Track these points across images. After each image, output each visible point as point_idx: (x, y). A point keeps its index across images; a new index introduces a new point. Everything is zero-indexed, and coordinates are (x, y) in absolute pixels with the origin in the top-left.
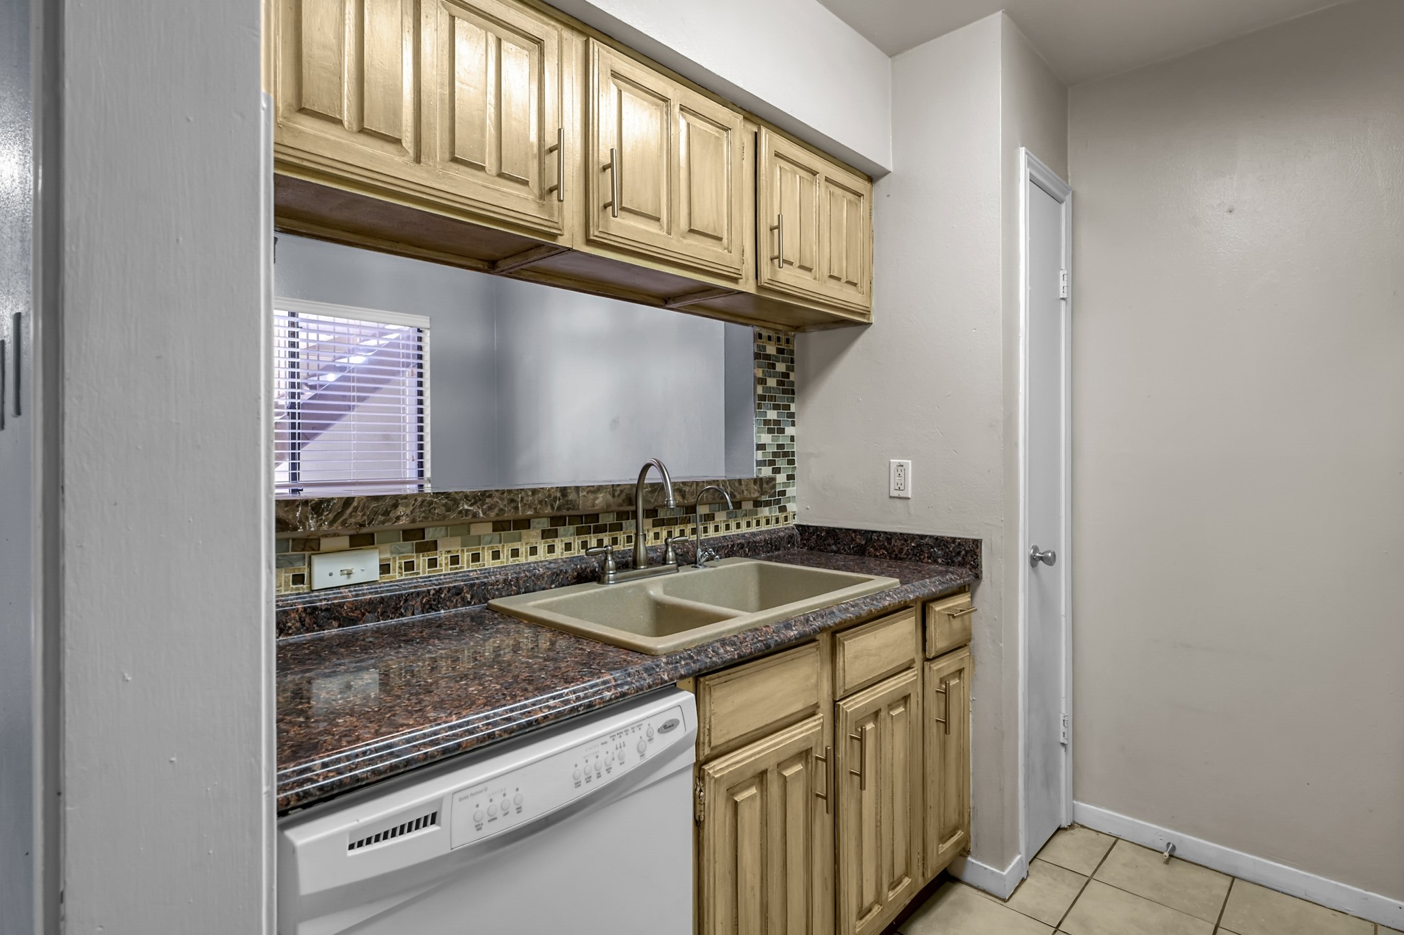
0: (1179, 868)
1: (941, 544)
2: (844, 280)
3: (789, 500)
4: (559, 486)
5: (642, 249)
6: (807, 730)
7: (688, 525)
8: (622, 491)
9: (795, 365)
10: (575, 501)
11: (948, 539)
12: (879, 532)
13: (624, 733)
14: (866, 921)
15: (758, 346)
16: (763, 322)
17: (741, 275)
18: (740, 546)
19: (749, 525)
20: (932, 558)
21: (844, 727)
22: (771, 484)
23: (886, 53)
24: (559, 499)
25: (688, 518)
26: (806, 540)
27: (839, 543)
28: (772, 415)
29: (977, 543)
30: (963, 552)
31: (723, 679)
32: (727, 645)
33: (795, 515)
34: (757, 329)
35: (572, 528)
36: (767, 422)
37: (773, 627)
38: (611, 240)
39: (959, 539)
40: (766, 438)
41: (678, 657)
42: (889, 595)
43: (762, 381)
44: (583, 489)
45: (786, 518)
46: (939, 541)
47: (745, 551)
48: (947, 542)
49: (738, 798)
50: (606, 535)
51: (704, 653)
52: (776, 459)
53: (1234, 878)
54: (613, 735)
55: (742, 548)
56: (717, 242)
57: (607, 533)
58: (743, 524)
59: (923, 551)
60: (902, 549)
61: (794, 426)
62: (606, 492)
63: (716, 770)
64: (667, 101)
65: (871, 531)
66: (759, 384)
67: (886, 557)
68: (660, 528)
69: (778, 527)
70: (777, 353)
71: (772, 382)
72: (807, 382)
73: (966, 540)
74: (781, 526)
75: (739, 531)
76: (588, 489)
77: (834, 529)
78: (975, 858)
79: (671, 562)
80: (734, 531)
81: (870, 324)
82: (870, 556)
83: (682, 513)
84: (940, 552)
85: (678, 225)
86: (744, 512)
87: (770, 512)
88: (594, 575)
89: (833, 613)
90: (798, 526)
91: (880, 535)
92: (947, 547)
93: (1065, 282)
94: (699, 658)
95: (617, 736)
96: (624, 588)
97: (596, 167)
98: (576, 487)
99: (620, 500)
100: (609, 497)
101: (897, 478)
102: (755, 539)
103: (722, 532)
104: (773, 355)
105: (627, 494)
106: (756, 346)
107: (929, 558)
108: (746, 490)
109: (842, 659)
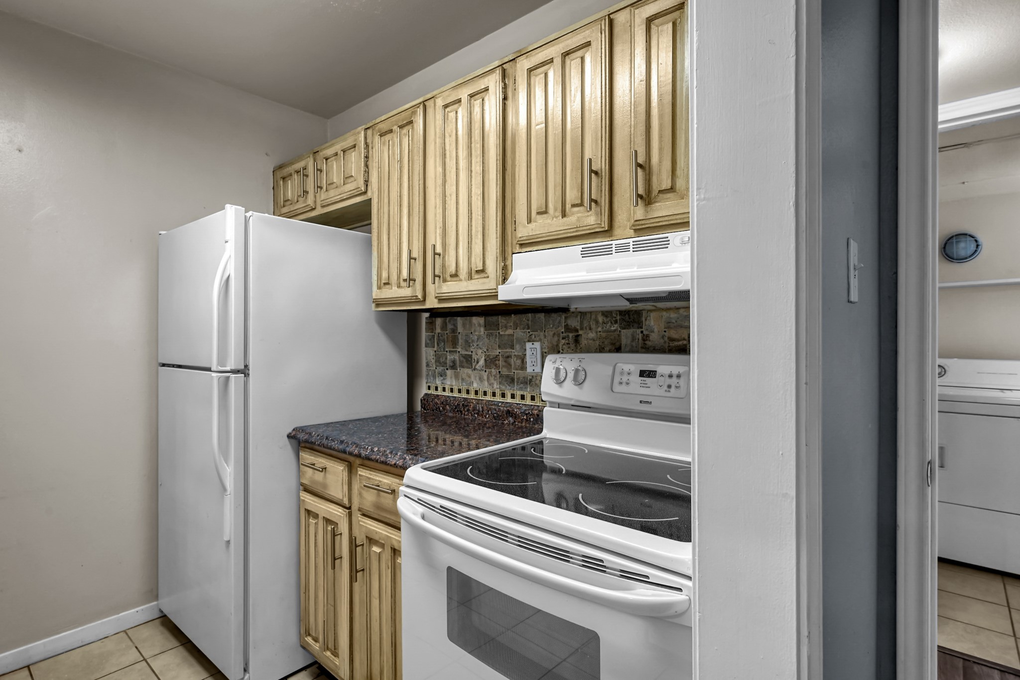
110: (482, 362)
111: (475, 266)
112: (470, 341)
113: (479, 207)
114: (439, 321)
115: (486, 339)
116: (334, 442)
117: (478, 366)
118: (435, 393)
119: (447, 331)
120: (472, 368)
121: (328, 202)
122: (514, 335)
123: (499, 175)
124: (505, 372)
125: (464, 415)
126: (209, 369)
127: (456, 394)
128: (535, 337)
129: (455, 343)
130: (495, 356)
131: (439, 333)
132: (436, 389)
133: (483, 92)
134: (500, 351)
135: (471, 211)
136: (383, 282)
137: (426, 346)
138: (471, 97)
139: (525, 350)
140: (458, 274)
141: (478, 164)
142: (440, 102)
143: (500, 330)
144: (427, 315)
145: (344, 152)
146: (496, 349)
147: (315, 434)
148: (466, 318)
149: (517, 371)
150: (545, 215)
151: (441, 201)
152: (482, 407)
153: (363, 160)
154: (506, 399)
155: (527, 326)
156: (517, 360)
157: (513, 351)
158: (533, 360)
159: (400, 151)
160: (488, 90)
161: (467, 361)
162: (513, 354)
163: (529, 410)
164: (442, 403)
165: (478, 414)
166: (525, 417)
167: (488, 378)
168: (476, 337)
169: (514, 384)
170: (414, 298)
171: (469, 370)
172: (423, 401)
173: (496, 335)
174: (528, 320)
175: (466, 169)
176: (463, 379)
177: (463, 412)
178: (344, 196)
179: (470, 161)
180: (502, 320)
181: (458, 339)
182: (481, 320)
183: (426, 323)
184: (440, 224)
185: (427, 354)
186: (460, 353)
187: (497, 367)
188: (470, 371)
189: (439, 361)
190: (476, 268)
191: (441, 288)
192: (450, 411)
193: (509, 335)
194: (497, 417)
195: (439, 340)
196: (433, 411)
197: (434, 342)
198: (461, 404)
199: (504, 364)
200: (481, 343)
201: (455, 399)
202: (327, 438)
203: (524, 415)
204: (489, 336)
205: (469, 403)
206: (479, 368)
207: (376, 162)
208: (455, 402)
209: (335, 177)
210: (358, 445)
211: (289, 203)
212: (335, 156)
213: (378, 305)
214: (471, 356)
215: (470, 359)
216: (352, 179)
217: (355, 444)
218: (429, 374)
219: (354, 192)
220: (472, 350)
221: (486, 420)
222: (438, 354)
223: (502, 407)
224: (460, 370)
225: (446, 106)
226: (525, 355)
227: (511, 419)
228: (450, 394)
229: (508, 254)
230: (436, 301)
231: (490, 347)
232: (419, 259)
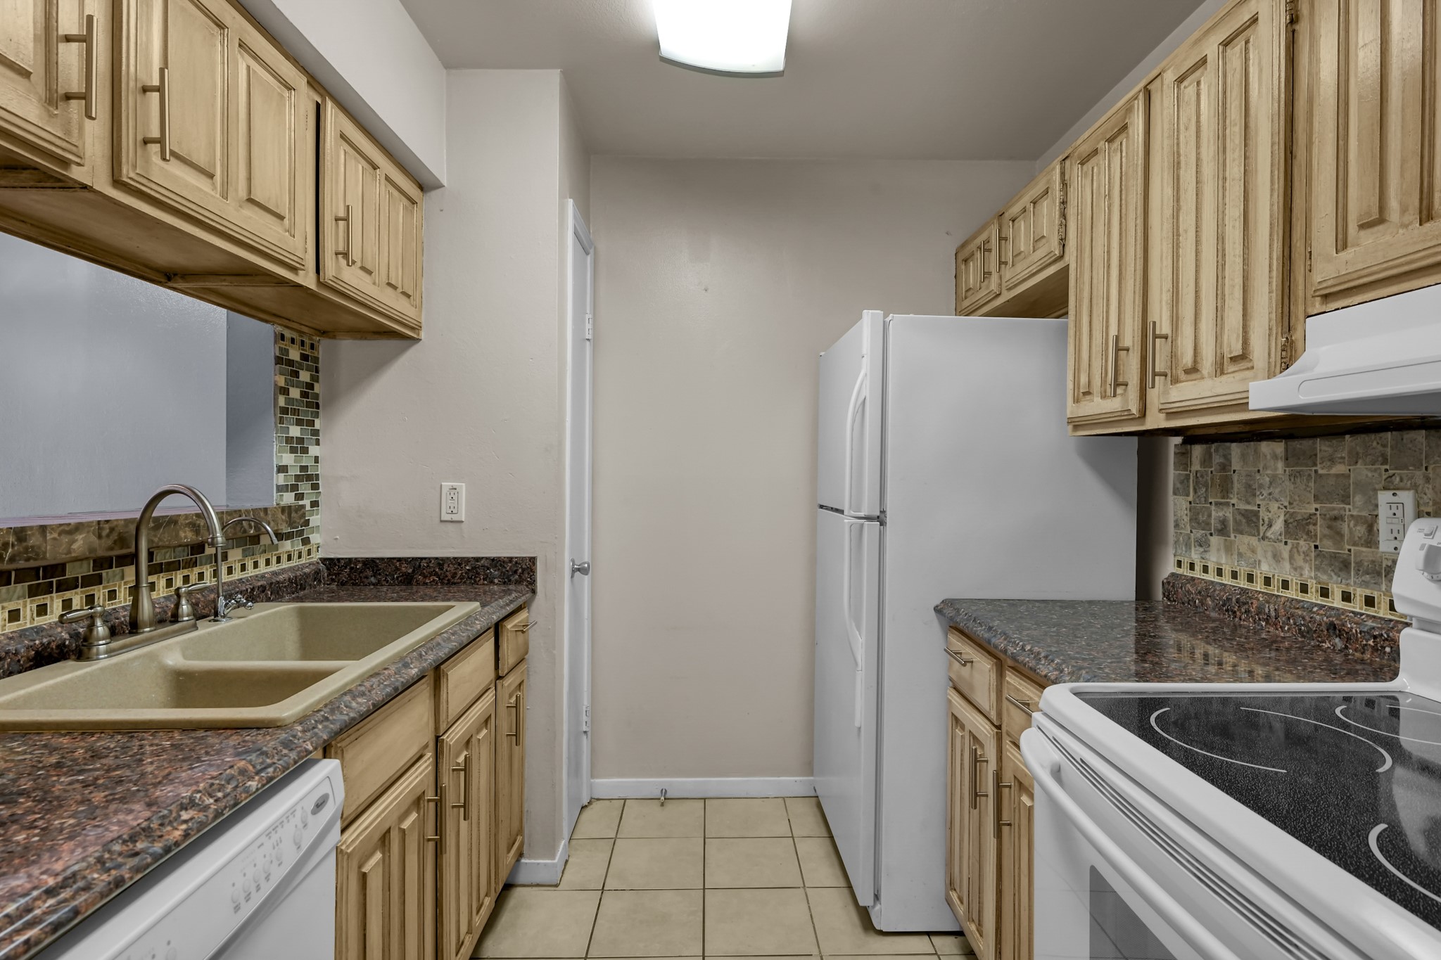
0: (670, 806)
1: (498, 565)
2: (400, 290)
3: (312, 530)
4: (13, 526)
5: (192, 210)
6: (421, 773)
7: (195, 569)
8: (112, 530)
9: (320, 374)
10: (39, 547)
11: (505, 559)
12: (429, 558)
13: (280, 826)
14: (462, 955)
15: (281, 349)
16: (287, 321)
17: (303, 265)
18: (260, 589)
19: (268, 562)
20: (488, 580)
21: (448, 762)
22: (300, 513)
23: (442, 63)
24: (13, 545)
25: (194, 560)
26: (336, 574)
27: (380, 574)
28: (295, 431)
29: (533, 560)
30: (520, 570)
31: (353, 737)
32: (358, 696)
33: (318, 547)
34: (279, 329)
35: (22, 588)
36: (289, 440)
37: (394, 669)
38: (151, 189)
39: (516, 558)
40: (288, 459)
41: (313, 722)
42: (477, 619)
43: (284, 391)
44: (53, 529)
45: (309, 551)
46: (496, 562)
47: (267, 595)
48: (504, 562)
49: (365, 870)
50: (76, 593)
51: (338, 711)
52: (299, 483)
53: (705, 799)
54: (268, 833)
55: (263, 591)
56: (278, 221)
57: (79, 590)
58: (262, 562)
59: (479, 574)
60: (456, 573)
61: (319, 445)
62: (88, 532)
63: (348, 843)
64: (223, 29)
65: (419, 558)
66: (280, 394)
67: (437, 583)
68: (156, 576)
69: (301, 563)
70: (301, 359)
71: (295, 393)
72: (334, 397)
73: (523, 559)
74: (304, 562)
75: (257, 572)
76: (62, 528)
77: (373, 560)
78: (529, 858)
79: (186, 618)
80: (251, 572)
81: (419, 340)
82: (418, 584)
83: (186, 554)
84: (496, 573)
85: (236, 190)
86: (263, 548)
87: (292, 547)
88: (62, 650)
89: (439, 644)
90: (324, 560)
91: (431, 562)
92: (504, 567)
93: (590, 325)
94: (334, 717)
95: (273, 832)
96: (129, 660)
97: (132, 84)
98: (41, 526)
99: (110, 542)
100: (94, 539)
101: (450, 501)
102: (278, 580)
103: (236, 575)
104: (297, 362)
105: (120, 533)
106: (277, 349)
107: (484, 579)
108: (273, 521)
109: (445, 690)
110: (1279, 526)
111: (1228, 349)
112: (1256, 486)
113: (1237, 242)
114: (1197, 450)
115: (1287, 483)
116: (982, 627)
117: (1270, 532)
118: (1189, 574)
119: (1212, 467)
120: (1259, 535)
121: (1013, 282)
122: (1349, 476)
123: (1276, 172)
124: (1328, 547)
125: (1240, 619)
126: (842, 512)
127: (1227, 580)
128: (1401, 480)
129: (1225, 488)
130: (1306, 516)
131: (1197, 472)
132: (1192, 566)
133: (1249, 26)
134: (1318, 506)
135: (1224, 250)
136: (1082, 391)
137: (1175, 494)
138: (1226, 45)
139: (1377, 506)
140: (1199, 366)
141: (1237, 162)
142: (1170, 77)
143: (1319, 466)
144: (1178, 440)
145: (1035, 203)
146: (1308, 503)
147: (963, 612)
148: (1247, 444)
149: (1357, 548)
150: (1381, 227)
151: (1171, 246)
152: (1275, 610)
153: (1057, 208)
154: (1330, 600)
155: (1380, 459)
156: (1355, 525)
157: (1347, 507)
158: (1395, 528)
159: (1109, 179)
160: (1257, 19)
161: (1249, 521)
162: (1347, 513)
163: (1382, 629)
164: (1200, 592)
165: (1267, 621)
166: (1371, 642)
167: (1291, 558)
168: (1268, 479)
169: (1349, 572)
170: (1126, 413)
171: (1254, 538)
172: (1166, 586)
173: (1309, 475)
174: (1384, 446)
175: (1214, 178)
176: (1240, 555)
177: (1238, 613)
178: (1034, 268)
179: (1221, 161)
180: (1322, 447)
181: (1232, 482)
182: (1279, 447)
183: (1175, 453)
184: (1168, 285)
185: (1176, 507)
186: (1236, 507)
187: (1311, 536)
188: (1254, 541)
189: (1196, 519)
190: (1231, 352)
191: (1168, 393)
192: (1214, 609)
193: (1337, 476)
194: (1308, 632)
195: (1197, 483)
196: (1183, 603)
197: (1188, 486)
198: (1234, 599)
199: (1327, 531)
200: (1277, 491)
201: (1224, 590)
202: (974, 620)
203: (1367, 637)
204: (1293, 476)
205: (1251, 598)
206: (1272, 537)
207: (1074, 207)
208: (1222, 594)
209: (1022, 244)
210: (1008, 637)
211: (970, 293)
212: (1023, 213)
213: (1076, 428)
214: (1256, 514)
215: (1254, 519)
216: (1044, 241)
217: (1005, 634)
218: (1178, 540)
219: (1045, 259)
220: (1258, 503)
221: (1282, 634)
222: (1195, 507)
223: (1318, 614)
224: (1235, 537)
225: (1181, 80)
226: (1377, 516)
227: (1337, 640)
228: (1217, 579)
229: (1297, 317)
230: (1162, 416)
231: (1297, 498)
232: (1134, 348)
